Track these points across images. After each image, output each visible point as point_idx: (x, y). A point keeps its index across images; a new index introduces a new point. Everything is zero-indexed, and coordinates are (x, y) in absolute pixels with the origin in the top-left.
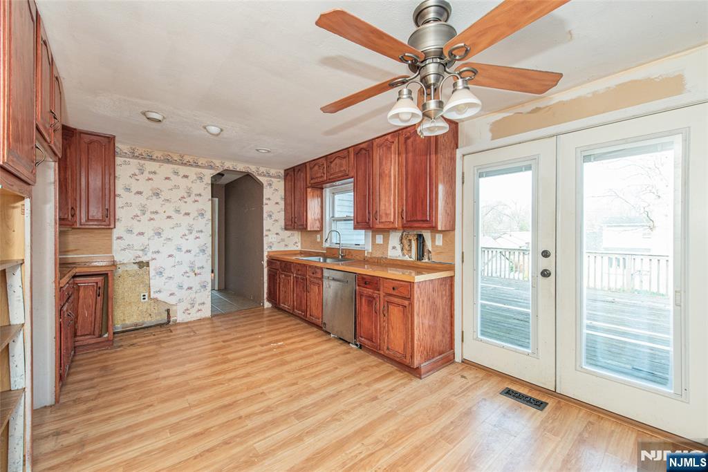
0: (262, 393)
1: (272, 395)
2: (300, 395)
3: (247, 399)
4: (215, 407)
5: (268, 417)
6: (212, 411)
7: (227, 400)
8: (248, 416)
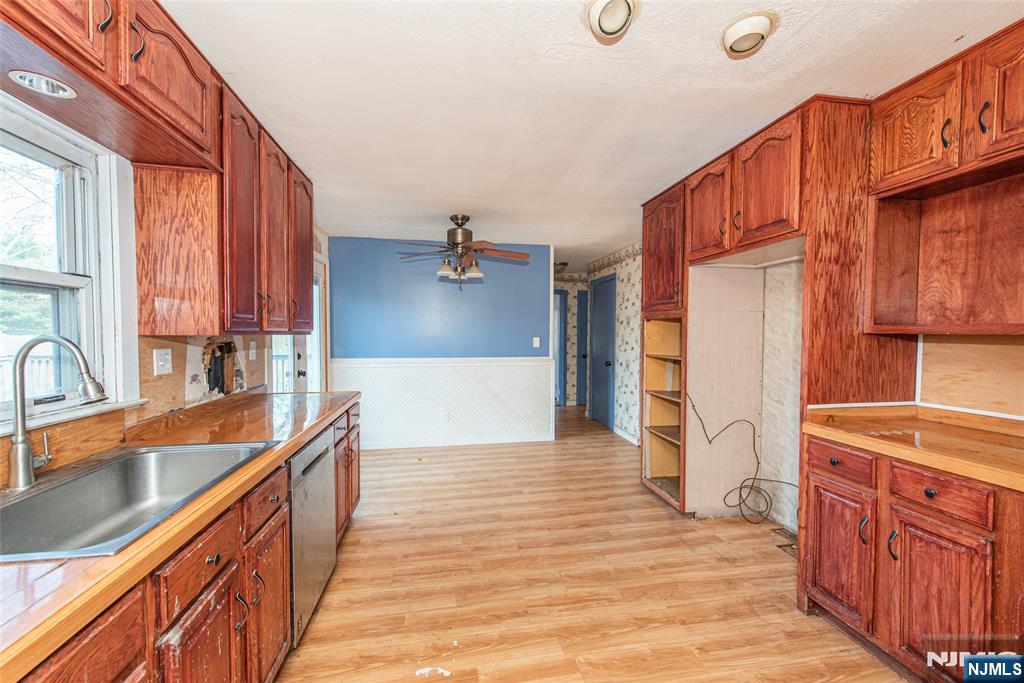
0: (521, 548)
1: (512, 542)
2: (482, 534)
3: (539, 545)
4: (572, 547)
5: (524, 523)
6: (576, 542)
7: (561, 550)
8: (542, 528)
